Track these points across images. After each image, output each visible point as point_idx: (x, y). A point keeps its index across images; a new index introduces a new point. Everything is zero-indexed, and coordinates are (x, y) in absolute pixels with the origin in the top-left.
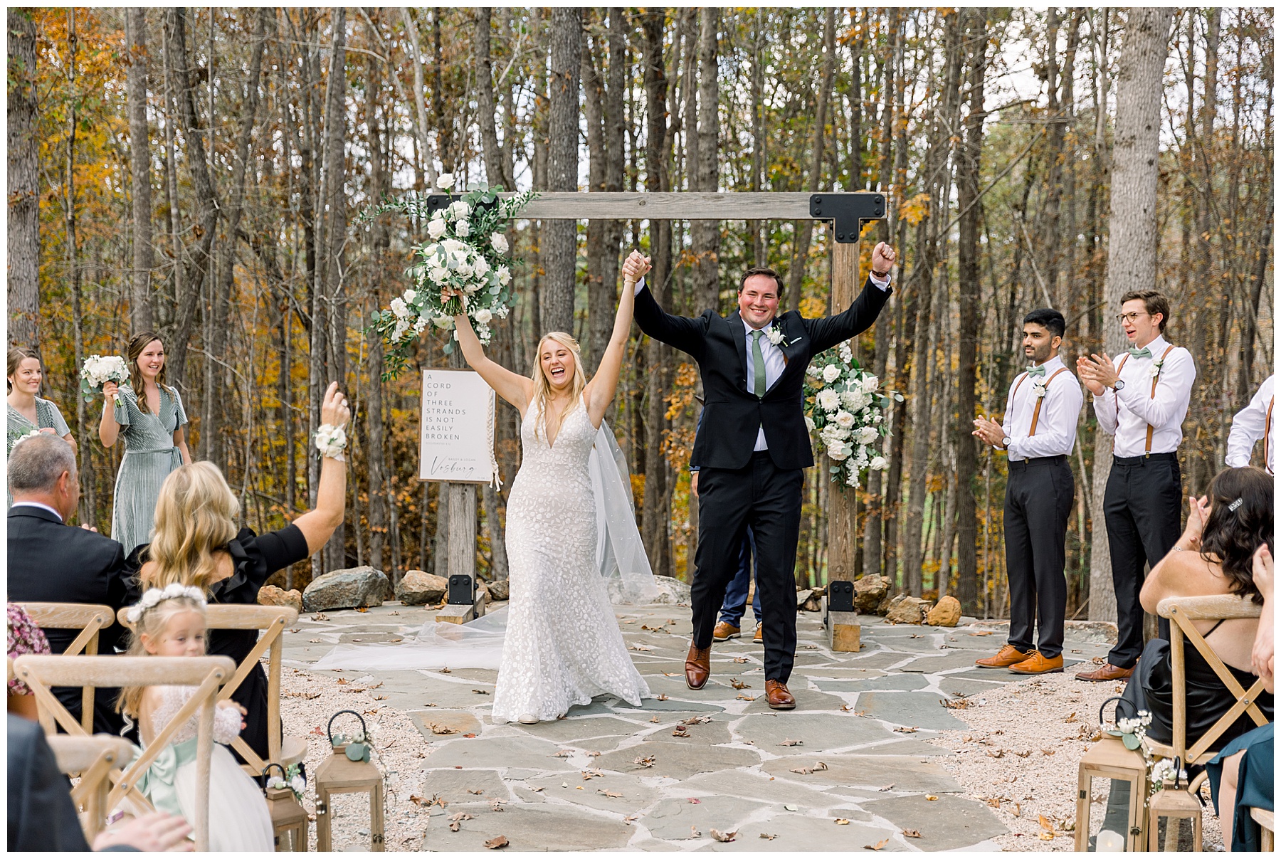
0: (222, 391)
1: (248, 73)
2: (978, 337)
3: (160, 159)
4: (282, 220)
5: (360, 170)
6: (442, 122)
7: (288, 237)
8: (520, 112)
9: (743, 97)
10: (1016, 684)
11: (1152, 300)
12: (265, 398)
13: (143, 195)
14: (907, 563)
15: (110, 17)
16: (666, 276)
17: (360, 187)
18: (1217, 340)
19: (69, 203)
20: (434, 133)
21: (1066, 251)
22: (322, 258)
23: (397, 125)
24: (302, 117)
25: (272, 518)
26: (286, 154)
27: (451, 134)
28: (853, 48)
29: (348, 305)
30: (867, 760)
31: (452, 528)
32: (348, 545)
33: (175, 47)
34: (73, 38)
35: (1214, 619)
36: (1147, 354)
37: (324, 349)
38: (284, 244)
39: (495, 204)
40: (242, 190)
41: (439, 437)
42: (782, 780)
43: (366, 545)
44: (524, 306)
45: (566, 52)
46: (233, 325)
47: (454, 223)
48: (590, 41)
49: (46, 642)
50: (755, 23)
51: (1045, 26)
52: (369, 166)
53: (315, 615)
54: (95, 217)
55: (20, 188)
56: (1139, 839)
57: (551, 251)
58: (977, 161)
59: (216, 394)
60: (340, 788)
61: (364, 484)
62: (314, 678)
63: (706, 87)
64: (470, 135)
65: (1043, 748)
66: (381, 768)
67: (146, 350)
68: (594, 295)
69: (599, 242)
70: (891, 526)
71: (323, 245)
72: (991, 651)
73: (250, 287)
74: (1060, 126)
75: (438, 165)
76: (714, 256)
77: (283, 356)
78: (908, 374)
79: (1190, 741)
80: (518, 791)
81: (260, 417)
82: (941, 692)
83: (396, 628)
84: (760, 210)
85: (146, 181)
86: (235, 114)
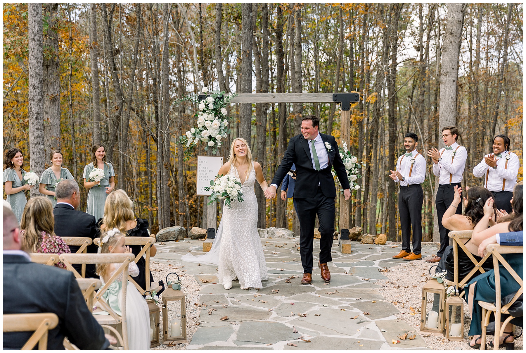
0: (126, 165)
1: (133, 50)
2: (396, 143)
3: (102, 82)
4: (146, 103)
5: (174, 85)
6: (204, 68)
7: (149, 109)
8: (232, 64)
9: (311, 58)
10: (405, 264)
11: (453, 130)
12: (141, 168)
13: (97, 95)
14: (370, 224)
15: (83, 30)
16: (284, 122)
17: (174, 91)
18: (481, 144)
19: (70, 98)
20: (201, 72)
21: (427, 112)
22: (161, 117)
23: (187, 69)
24: (153, 66)
25: (144, 210)
26: (147, 79)
27: (207, 72)
28: (350, 40)
29: (170, 134)
30: (352, 290)
31: (208, 211)
32: (171, 220)
33: (108, 42)
34: (71, 39)
35: (468, 238)
36: (451, 148)
37: (162, 149)
38: (147, 112)
39: (222, 97)
40: (132, 93)
41: (203, 180)
42: (323, 296)
43: (178, 220)
44: (233, 133)
45: (247, 43)
46: (129, 141)
47: (208, 105)
48: (256, 39)
49: (69, 250)
50: (315, 32)
51: (419, 32)
52: (177, 84)
53: (160, 243)
54: (79, 103)
55: (53, 93)
56: (443, 313)
57: (243, 114)
58: (394, 81)
59: (123, 166)
60: (171, 299)
61: (177, 198)
62: (160, 264)
63: (297, 55)
64: (214, 72)
65: (413, 285)
66: (185, 292)
67: (98, 150)
68: (259, 129)
69: (260, 110)
70: (365, 211)
71: (161, 112)
72: (397, 253)
73: (135, 127)
74: (424, 68)
75: (202, 83)
76: (301, 115)
77: (147, 152)
78: (371, 157)
79: (460, 280)
80: (232, 301)
81: (139, 174)
82: (379, 267)
83: (189, 247)
84: (316, 99)
85: (98, 90)
86: (129, 66)
